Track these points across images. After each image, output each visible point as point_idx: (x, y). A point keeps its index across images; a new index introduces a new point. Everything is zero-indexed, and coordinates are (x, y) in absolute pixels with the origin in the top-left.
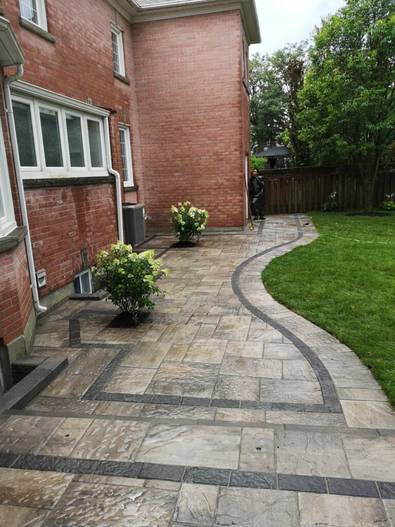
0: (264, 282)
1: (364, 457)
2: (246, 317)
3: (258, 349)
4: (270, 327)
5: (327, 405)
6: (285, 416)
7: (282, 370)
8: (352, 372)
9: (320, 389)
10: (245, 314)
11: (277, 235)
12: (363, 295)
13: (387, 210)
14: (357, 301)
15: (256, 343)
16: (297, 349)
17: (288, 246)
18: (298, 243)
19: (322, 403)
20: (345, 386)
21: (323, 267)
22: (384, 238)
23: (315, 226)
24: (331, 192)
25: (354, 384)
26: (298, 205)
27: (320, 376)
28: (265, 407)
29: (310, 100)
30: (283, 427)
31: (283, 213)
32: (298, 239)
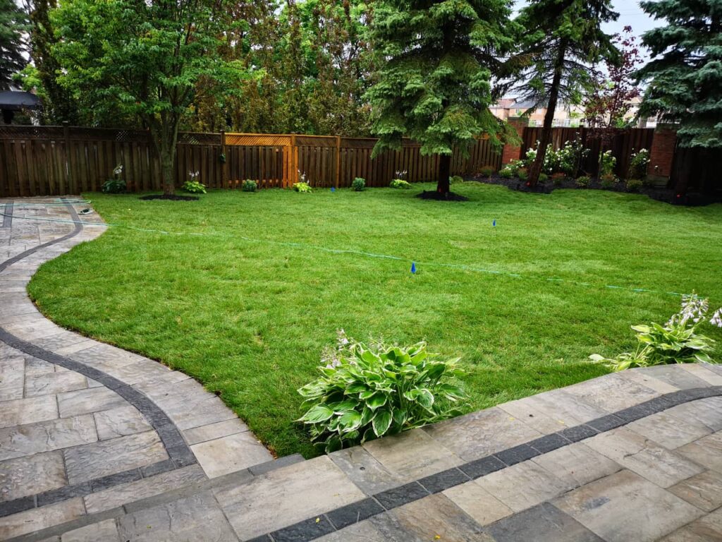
0: (34, 301)
1: (248, 508)
2: (14, 362)
3: (49, 407)
4: (61, 369)
5: (174, 459)
6: (117, 493)
7: (96, 428)
8: (197, 405)
9: (159, 440)
10: (11, 357)
11: (40, 228)
12: (188, 302)
13: (192, 192)
14: (182, 311)
15: (42, 399)
16: (112, 392)
17: (62, 244)
18: (78, 239)
19: (167, 458)
20: (192, 426)
21: (124, 271)
22: (197, 228)
23: (99, 213)
24: (115, 166)
25: (203, 421)
26: (66, 183)
27: (156, 422)
28: (81, 491)
29: (72, 27)
30: (122, 511)
31: (40, 195)
32: (76, 232)
